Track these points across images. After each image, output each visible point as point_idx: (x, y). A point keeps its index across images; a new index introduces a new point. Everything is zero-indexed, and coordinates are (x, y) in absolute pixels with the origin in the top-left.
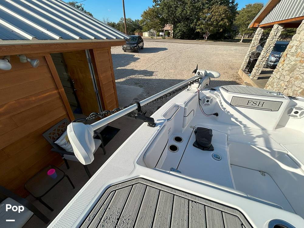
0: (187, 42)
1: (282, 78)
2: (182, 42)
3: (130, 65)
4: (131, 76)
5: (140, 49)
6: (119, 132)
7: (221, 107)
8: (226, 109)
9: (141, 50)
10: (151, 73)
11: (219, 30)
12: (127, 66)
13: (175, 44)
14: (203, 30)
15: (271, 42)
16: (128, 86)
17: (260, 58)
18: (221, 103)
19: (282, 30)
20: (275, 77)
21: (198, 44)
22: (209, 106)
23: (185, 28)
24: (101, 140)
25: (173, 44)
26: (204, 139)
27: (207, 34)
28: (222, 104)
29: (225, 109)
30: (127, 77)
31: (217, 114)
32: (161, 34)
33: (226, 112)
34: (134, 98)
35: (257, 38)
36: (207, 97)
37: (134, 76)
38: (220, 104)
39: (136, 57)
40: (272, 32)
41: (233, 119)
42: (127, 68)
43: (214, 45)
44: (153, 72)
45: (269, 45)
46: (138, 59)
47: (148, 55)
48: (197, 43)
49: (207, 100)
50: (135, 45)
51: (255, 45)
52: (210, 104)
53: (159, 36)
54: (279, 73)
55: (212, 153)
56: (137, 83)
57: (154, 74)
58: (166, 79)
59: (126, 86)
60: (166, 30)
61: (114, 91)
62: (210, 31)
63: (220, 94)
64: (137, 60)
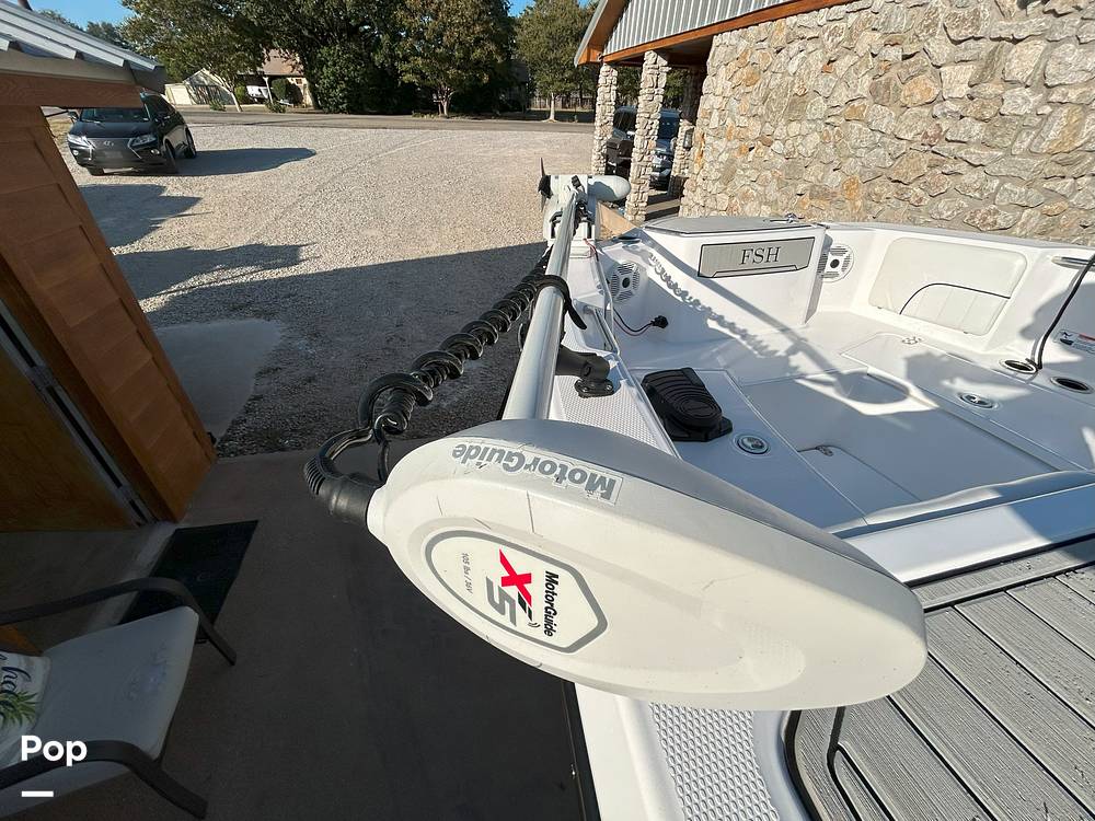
0: (384, 124)
1: (710, 203)
2: (365, 123)
3: (159, 232)
4: (191, 282)
5: (180, 158)
6: (256, 536)
7: (671, 292)
8: (690, 295)
9: (188, 161)
10: (290, 255)
11: (480, 80)
12: (147, 239)
13: (336, 130)
14: (423, 77)
15: (648, 106)
16: (195, 326)
17: (635, 156)
18: (668, 279)
19: (668, 69)
20: (691, 203)
21: (423, 128)
22: (632, 299)
23: (355, 70)
24: (189, 609)
25: (328, 130)
26: (693, 403)
27: (442, 93)
28: (674, 280)
29: (685, 294)
30: (174, 288)
31: (661, 322)
32: (253, 90)
33: (691, 303)
34: (255, 370)
35: (607, 96)
36: (624, 269)
37: (205, 278)
38: (664, 285)
39: (175, 194)
40: (646, 74)
41: (712, 324)
42: (150, 248)
43: (480, 129)
44: (296, 248)
45: (648, 115)
46: (192, 201)
47: (234, 183)
48: (421, 124)
49: (622, 277)
50: (149, 139)
51: (608, 118)
52: (633, 291)
53: (247, 99)
54: (699, 190)
55: (732, 438)
56: (238, 301)
57: (303, 256)
58: (365, 264)
59: (192, 329)
60: (272, 78)
61: (149, 357)
62: (450, 82)
63: (653, 251)
64: (186, 209)
